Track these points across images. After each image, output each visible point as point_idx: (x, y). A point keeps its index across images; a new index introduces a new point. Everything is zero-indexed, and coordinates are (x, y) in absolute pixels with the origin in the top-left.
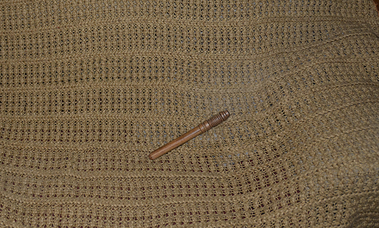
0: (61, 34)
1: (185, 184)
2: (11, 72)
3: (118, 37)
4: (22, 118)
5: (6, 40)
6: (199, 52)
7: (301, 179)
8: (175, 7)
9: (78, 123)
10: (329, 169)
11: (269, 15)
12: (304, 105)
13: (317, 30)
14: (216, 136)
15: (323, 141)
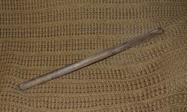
0: (48, 13)
1: (110, 85)
2: (23, 31)
3: (76, 14)
4: (28, 54)
5: (21, 15)
7: (166, 82)
9: (56, 56)
10: (181, 78)
11: (151, 2)
12: (168, 46)
13: (175, 10)
14: (124, 60)
15: (177, 64)
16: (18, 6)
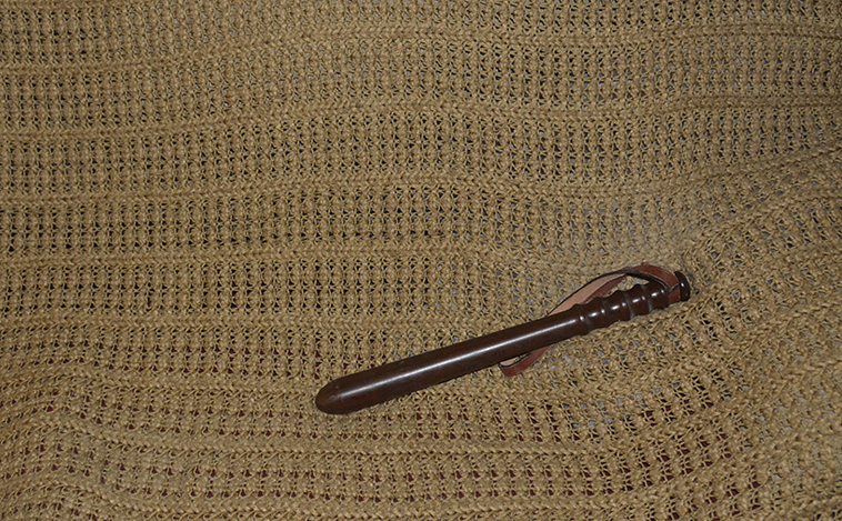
0: (229, 136)
1: (505, 469)
2: (117, 219)
3: (356, 144)
4: (143, 321)
5: (107, 148)
6: (537, 176)
7: (761, 457)
8: (482, 77)
9: (269, 334)
10: (824, 435)
11: (690, 92)
12: (767, 292)
13: (797, 125)
14: (569, 361)
15: (810, 372)
16: (93, 108)
